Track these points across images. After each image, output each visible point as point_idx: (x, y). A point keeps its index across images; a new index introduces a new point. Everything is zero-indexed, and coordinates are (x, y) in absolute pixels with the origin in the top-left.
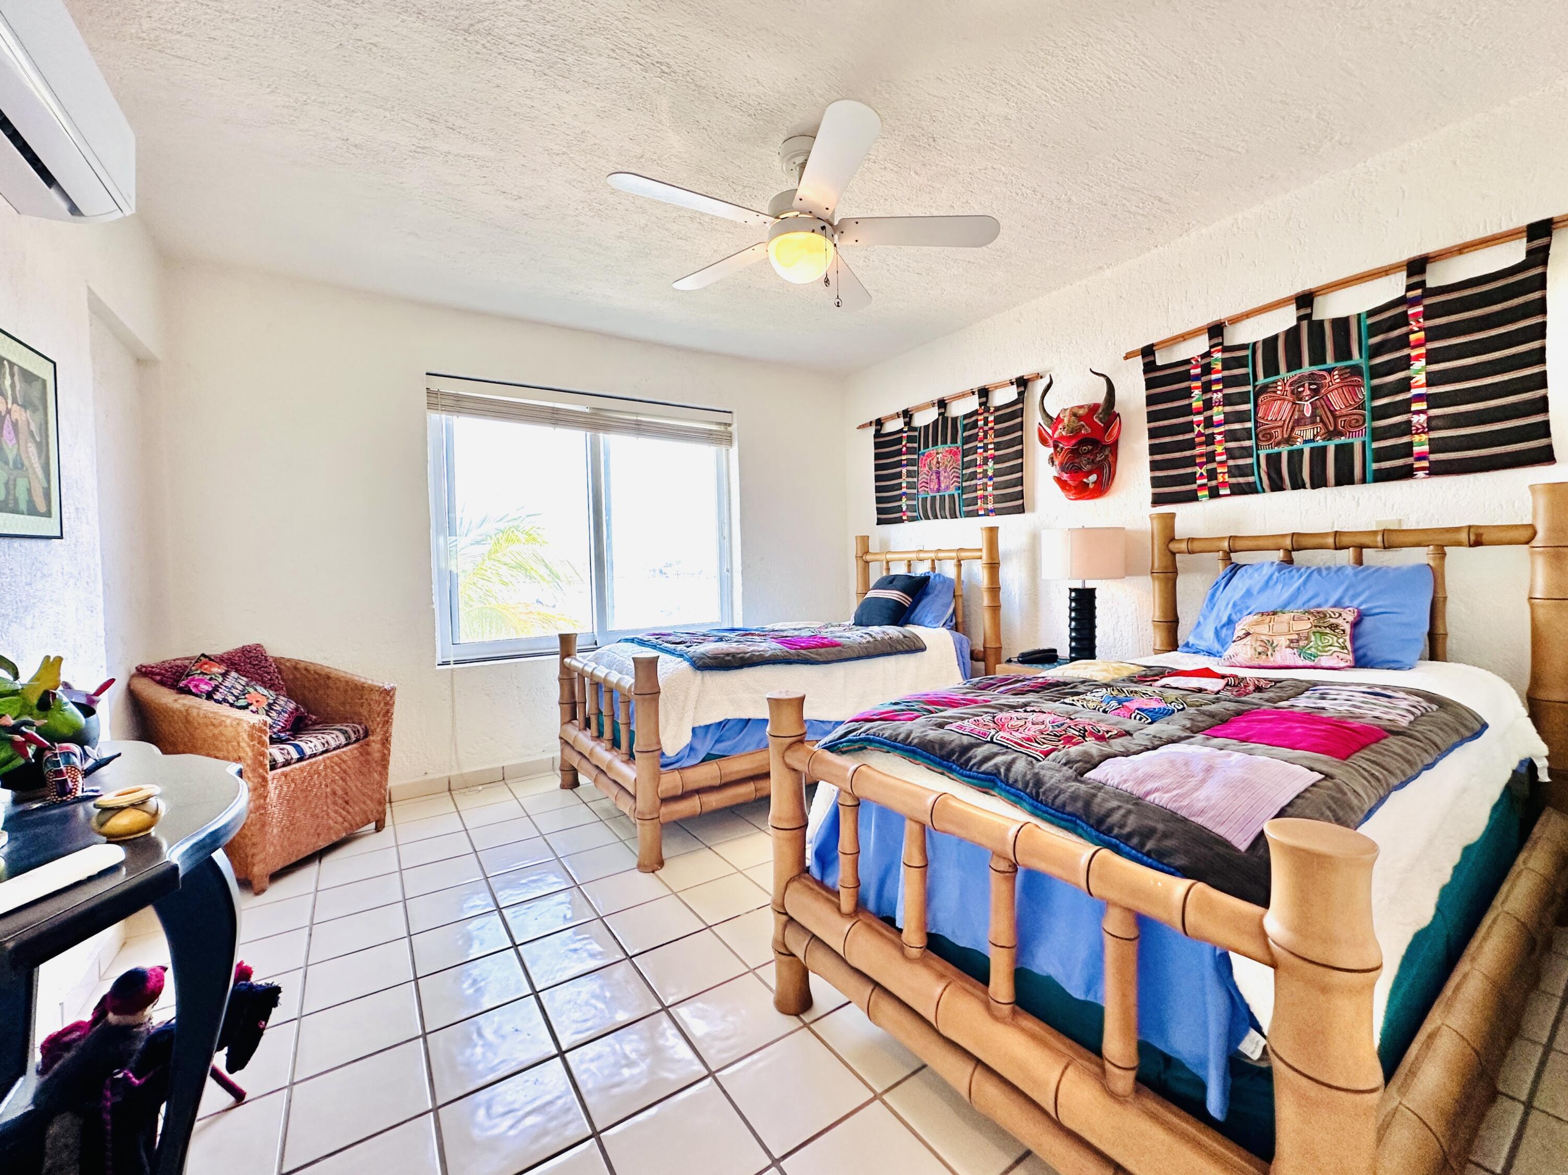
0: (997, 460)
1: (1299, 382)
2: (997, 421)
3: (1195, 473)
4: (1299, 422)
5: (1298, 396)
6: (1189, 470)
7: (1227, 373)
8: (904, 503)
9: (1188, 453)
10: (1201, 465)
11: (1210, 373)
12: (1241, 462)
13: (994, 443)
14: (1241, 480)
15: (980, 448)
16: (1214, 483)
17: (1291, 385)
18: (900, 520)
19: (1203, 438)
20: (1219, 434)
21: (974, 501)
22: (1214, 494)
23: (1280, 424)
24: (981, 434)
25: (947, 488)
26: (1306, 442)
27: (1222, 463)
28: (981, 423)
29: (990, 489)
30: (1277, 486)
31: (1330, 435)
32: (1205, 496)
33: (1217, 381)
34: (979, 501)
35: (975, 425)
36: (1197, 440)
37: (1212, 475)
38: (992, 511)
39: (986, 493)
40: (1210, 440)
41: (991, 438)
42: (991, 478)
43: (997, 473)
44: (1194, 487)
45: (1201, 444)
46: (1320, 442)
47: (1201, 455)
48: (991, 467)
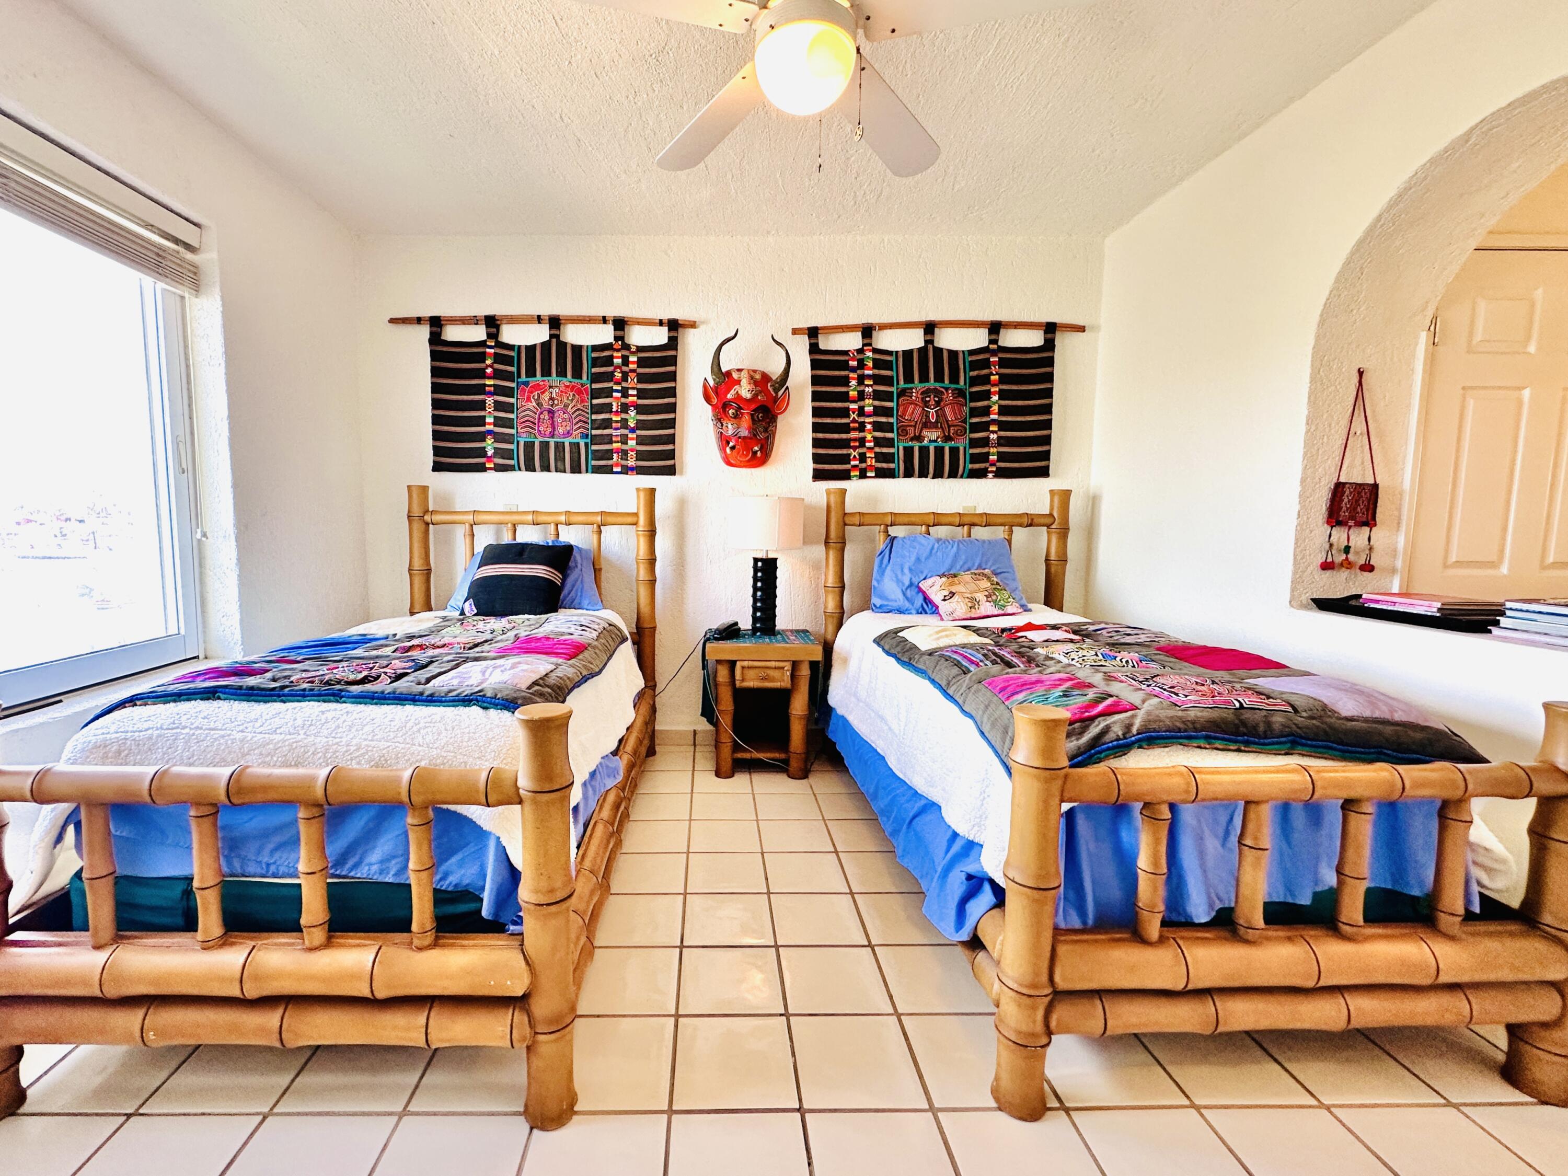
0: (640, 410)
1: (926, 392)
2: (641, 363)
3: (849, 455)
4: (927, 425)
5: (926, 404)
6: (844, 451)
7: (876, 372)
8: (490, 446)
9: (844, 436)
10: (855, 448)
11: (863, 369)
12: (885, 450)
13: (638, 390)
14: (885, 465)
15: (617, 391)
16: (863, 465)
17: (922, 394)
18: (481, 468)
19: (857, 425)
20: (869, 423)
21: (608, 455)
22: (863, 475)
23: (913, 424)
24: (618, 375)
25: (568, 434)
26: (931, 441)
27: (870, 449)
28: (618, 361)
29: (632, 443)
30: (908, 474)
31: (947, 439)
32: (856, 476)
33: (869, 377)
34: (615, 456)
35: (609, 361)
36: (851, 425)
37: (863, 458)
38: (632, 469)
39: (624, 447)
40: (862, 427)
41: (632, 381)
42: (633, 430)
43: (641, 425)
44: (848, 467)
45: (855, 429)
46: (940, 443)
47: (855, 440)
48: (632, 417)
